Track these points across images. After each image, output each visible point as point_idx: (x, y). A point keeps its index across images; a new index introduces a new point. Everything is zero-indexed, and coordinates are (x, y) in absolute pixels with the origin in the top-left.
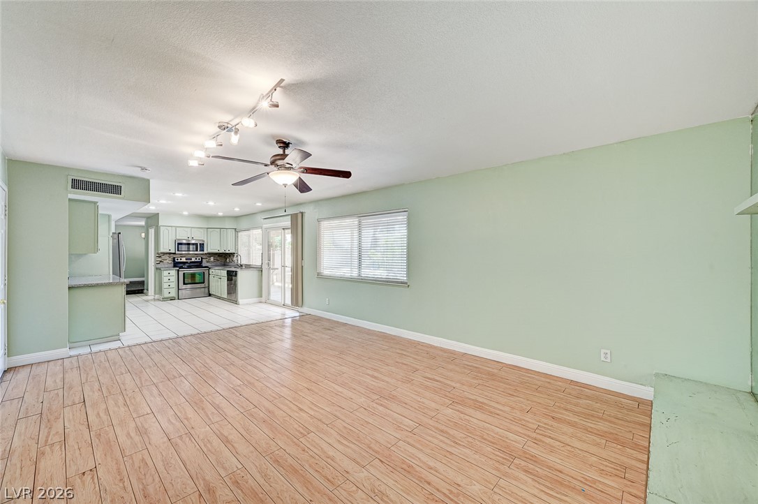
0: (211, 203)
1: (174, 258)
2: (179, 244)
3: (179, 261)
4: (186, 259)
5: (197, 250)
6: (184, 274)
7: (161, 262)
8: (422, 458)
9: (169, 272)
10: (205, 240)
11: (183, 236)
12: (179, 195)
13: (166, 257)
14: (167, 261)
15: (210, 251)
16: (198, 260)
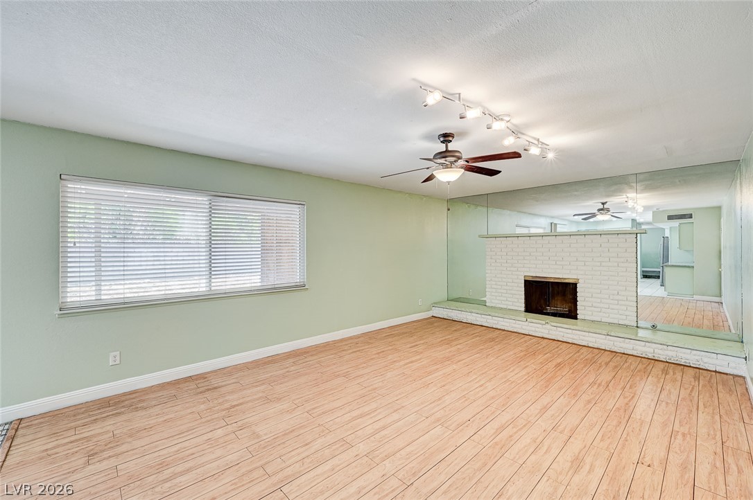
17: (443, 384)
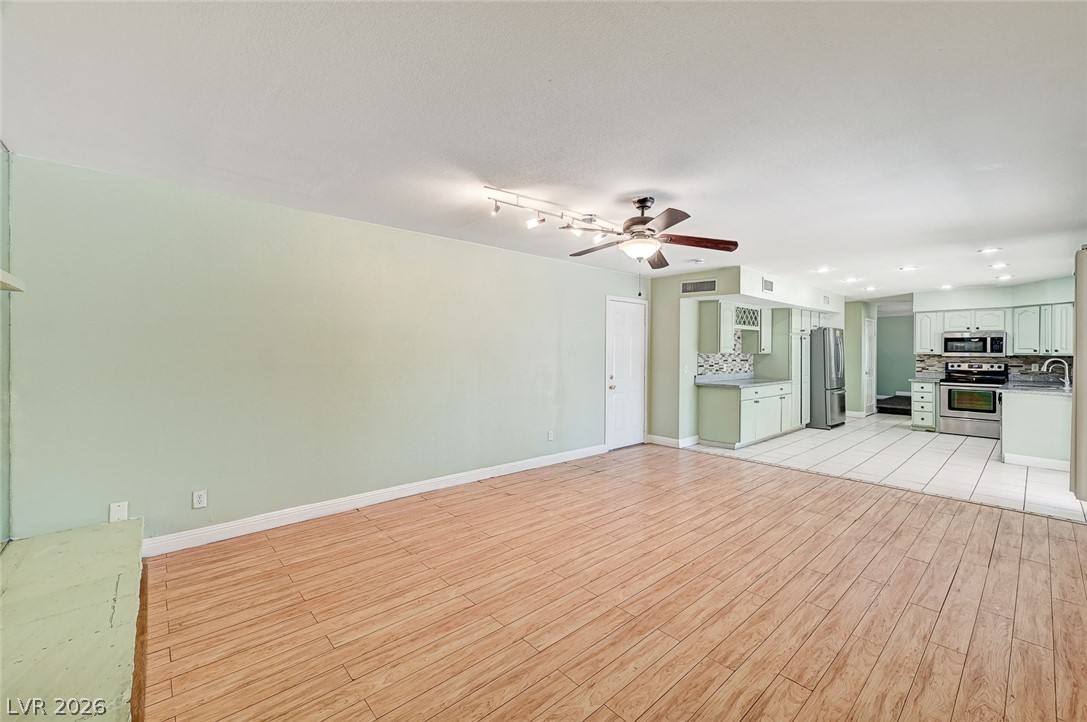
0: (908, 269)
1: (947, 364)
2: (947, 340)
3: (956, 368)
4: (971, 367)
5: (985, 350)
6: (950, 391)
7: (923, 369)
8: (458, 642)
9: (922, 385)
10: (1009, 331)
11: (959, 327)
12: (824, 270)
13: (934, 361)
14: (935, 368)
15: (1018, 351)
16: (996, 368)
17: (646, 558)
